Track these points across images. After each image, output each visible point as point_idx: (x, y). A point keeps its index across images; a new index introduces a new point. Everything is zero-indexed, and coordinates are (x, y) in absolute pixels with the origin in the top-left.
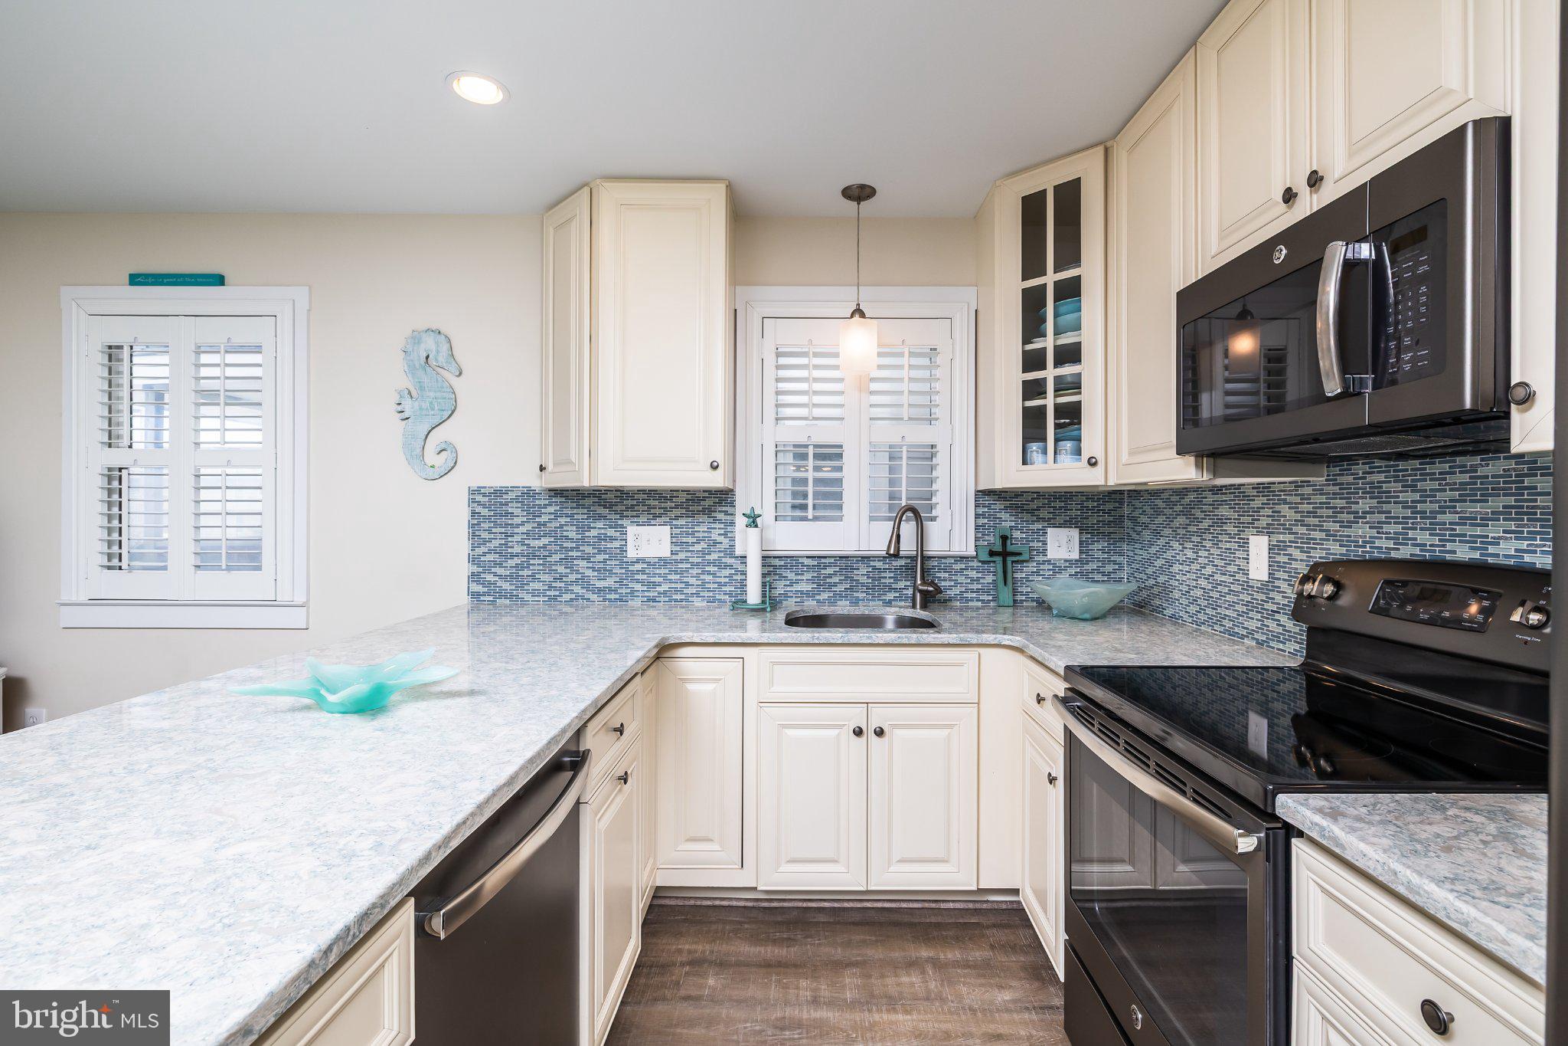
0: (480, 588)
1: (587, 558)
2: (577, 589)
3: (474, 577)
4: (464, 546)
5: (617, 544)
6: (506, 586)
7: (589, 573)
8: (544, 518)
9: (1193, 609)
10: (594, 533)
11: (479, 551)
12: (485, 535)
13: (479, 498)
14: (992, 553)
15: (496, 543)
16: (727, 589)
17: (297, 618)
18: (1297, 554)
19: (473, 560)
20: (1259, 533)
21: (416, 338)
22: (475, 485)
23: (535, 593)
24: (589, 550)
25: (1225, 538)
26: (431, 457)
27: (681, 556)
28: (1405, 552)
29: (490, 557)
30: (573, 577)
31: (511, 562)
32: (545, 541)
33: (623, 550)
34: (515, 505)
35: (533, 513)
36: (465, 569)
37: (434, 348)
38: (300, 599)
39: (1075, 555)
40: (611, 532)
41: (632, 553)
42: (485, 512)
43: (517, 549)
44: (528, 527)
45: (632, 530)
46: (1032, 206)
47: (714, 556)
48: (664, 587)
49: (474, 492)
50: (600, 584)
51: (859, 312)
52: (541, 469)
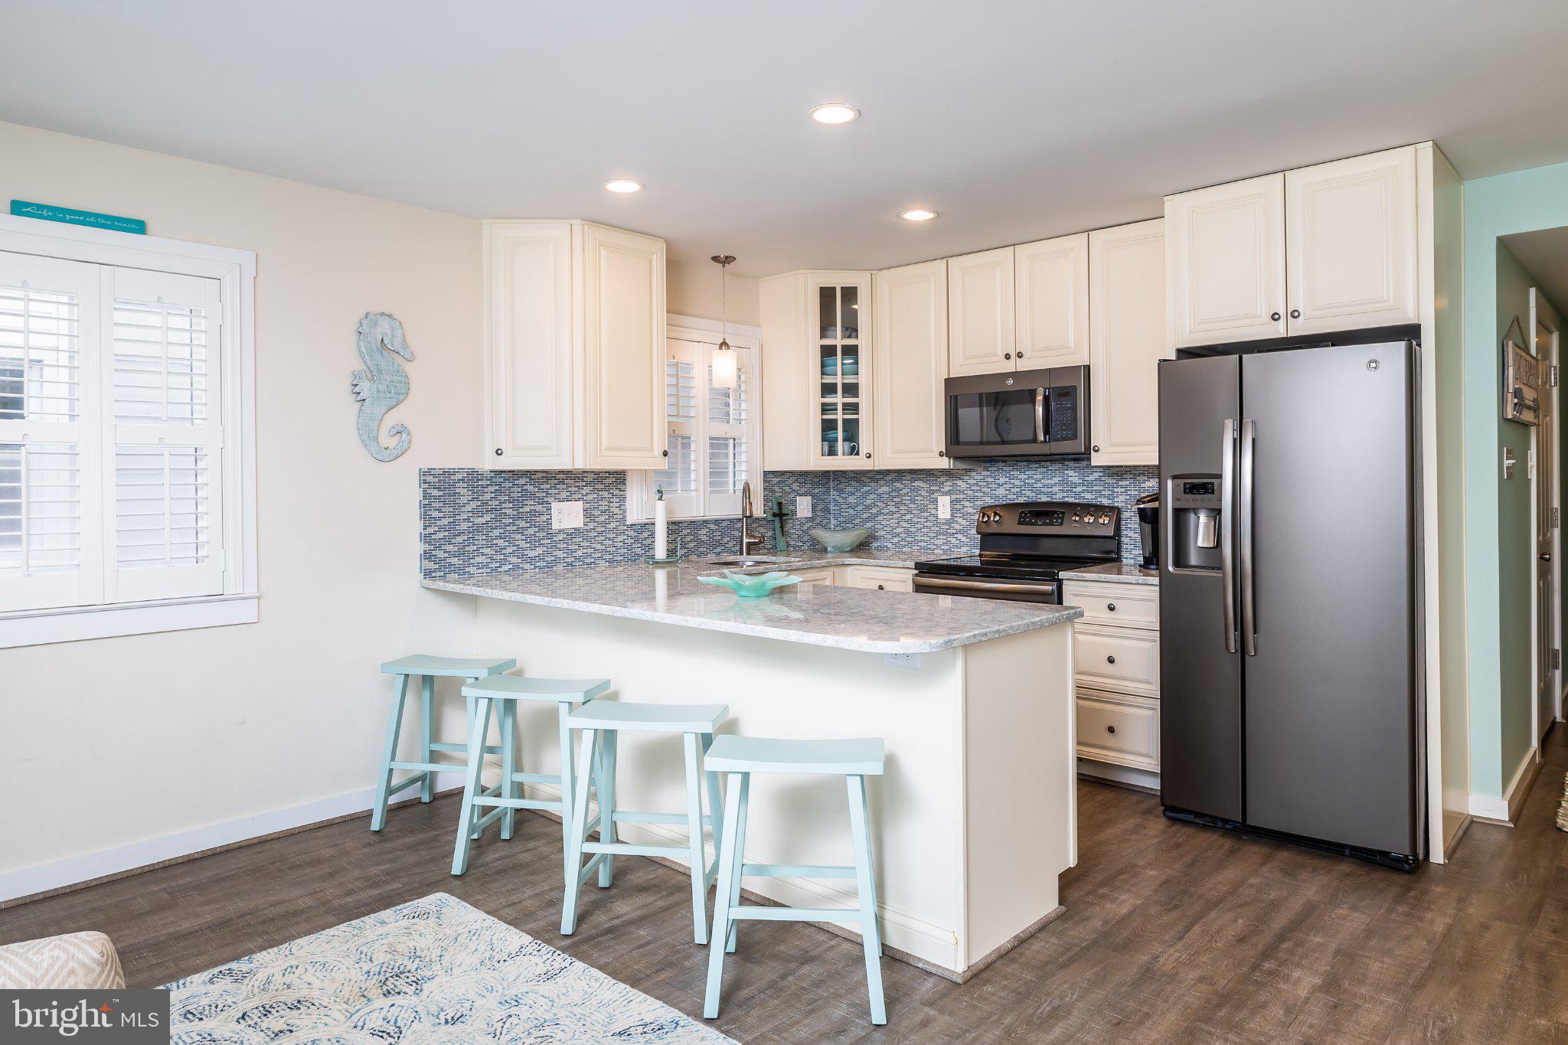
0: (432, 566)
1: (521, 531)
2: (514, 560)
3: (427, 556)
4: (416, 526)
5: (544, 518)
6: (454, 561)
7: (523, 544)
8: (488, 496)
9: (895, 540)
10: (527, 509)
11: (431, 530)
12: (436, 514)
13: (429, 479)
14: (774, 515)
15: (445, 521)
16: (622, 551)
17: (246, 611)
18: (967, 504)
19: (426, 538)
20: (944, 494)
21: (369, 319)
22: (425, 467)
23: (479, 566)
24: (523, 524)
25: (920, 498)
26: (385, 440)
27: (591, 526)
28: (1021, 500)
29: (441, 535)
30: (510, 550)
31: (459, 539)
32: (487, 517)
33: (549, 522)
34: (461, 484)
35: (476, 492)
36: (419, 548)
37: (389, 332)
38: (252, 591)
39: (810, 515)
40: (539, 508)
41: (555, 526)
42: (435, 492)
43: (464, 526)
44: (473, 505)
45: (555, 506)
46: (827, 295)
47: (613, 525)
48: (579, 553)
49: (425, 473)
50: (532, 554)
51: (724, 345)
52: (499, 452)
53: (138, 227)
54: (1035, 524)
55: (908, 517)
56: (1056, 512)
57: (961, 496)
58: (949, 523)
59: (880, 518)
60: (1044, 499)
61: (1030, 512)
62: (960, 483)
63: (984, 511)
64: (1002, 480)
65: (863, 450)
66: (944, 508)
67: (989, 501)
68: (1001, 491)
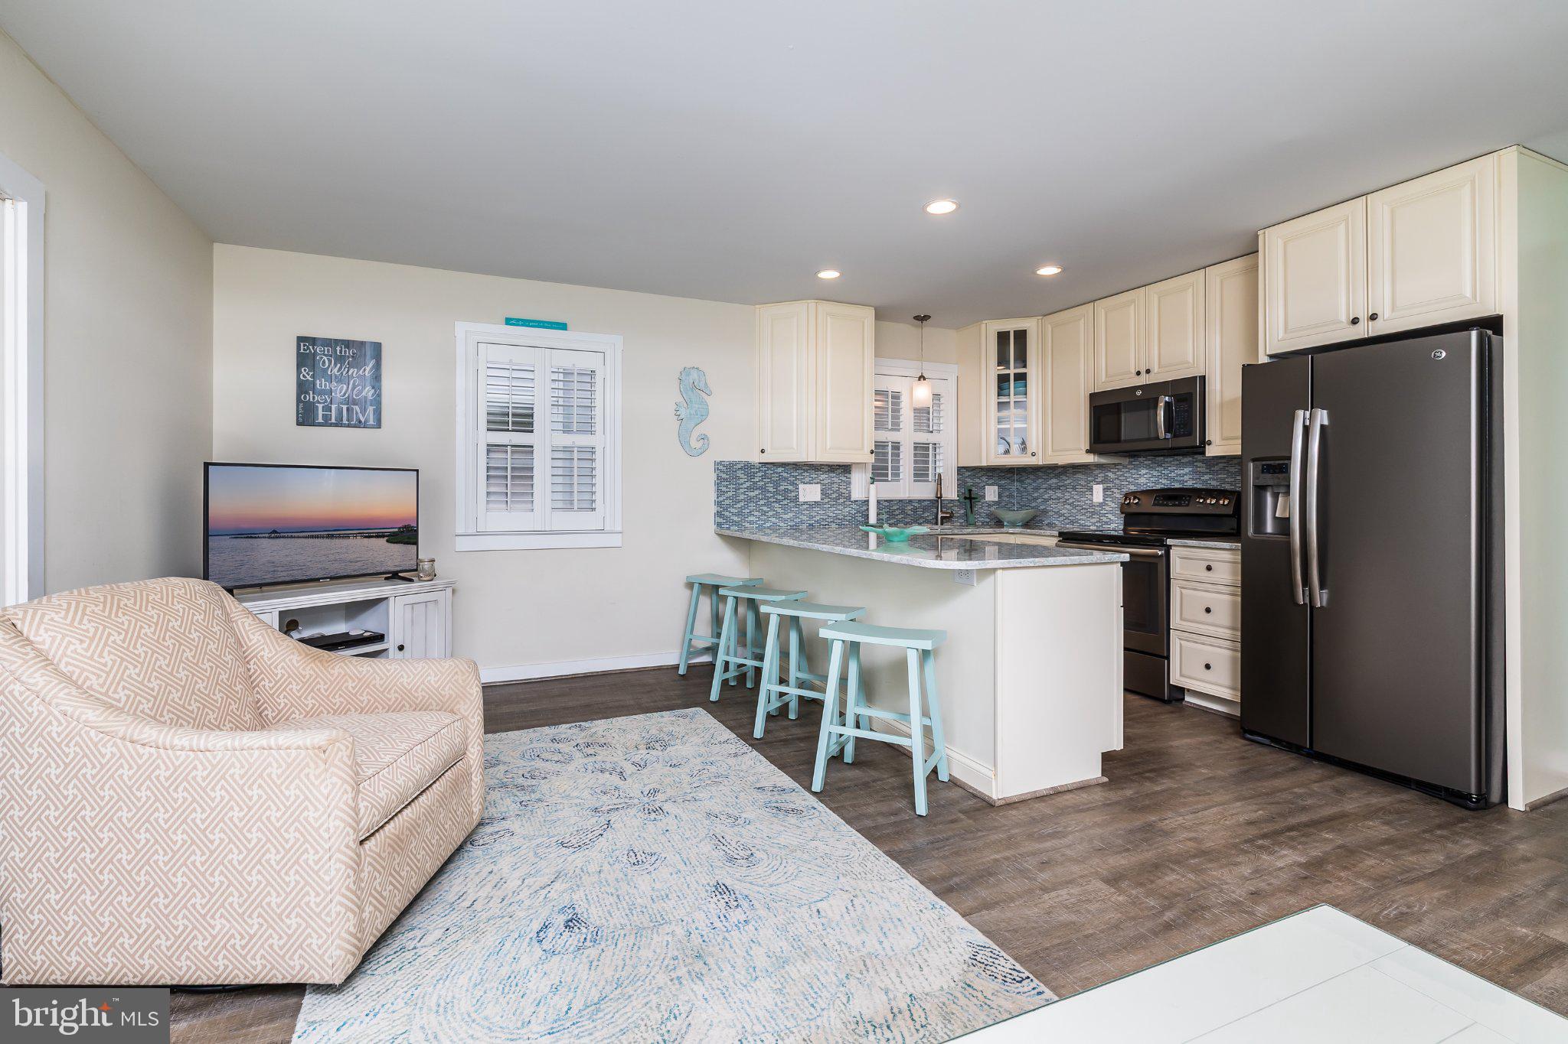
0: (721, 520)
1: (778, 501)
2: (774, 520)
3: (719, 514)
4: (712, 496)
5: (793, 494)
6: (736, 518)
7: (779, 510)
8: (757, 479)
9: (1061, 519)
10: (782, 488)
11: (721, 499)
12: (724, 489)
13: (721, 467)
14: (965, 498)
15: (730, 494)
16: (848, 518)
17: (616, 540)
18: (1116, 491)
19: (719, 504)
20: (1098, 483)
21: (686, 371)
22: (718, 460)
23: (750, 522)
24: (780, 497)
25: (1080, 486)
26: (694, 444)
27: (826, 500)
28: (1159, 487)
29: (727, 502)
30: (771, 513)
31: (739, 505)
32: (757, 492)
33: (797, 497)
34: (740, 472)
35: (751, 476)
36: (714, 509)
37: (697, 378)
38: (619, 529)
39: (996, 499)
40: (790, 487)
41: (802, 499)
42: (724, 476)
43: (742, 497)
44: (748, 484)
45: (801, 486)
46: (1003, 337)
47: (841, 501)
48: (818, 518)
49: (718, 464)
50: (785, 517)
51: (922, 378)
52: (763, 451)
53: (563, 326)
54: (1167, 505)
55: (1071, 501)
56: (1184, 496)
57: (1111, 485)
58: (1101, 505)
59: (1050, 502)
60: (1177, 486)
61: (1163, 496)
62: (1110, 474)
63: (1127, 496)
64: (1144, 471)
65: (1029, 451)
66: (1098, 491)
67: (1133, 488)
68: (1142, 480)
